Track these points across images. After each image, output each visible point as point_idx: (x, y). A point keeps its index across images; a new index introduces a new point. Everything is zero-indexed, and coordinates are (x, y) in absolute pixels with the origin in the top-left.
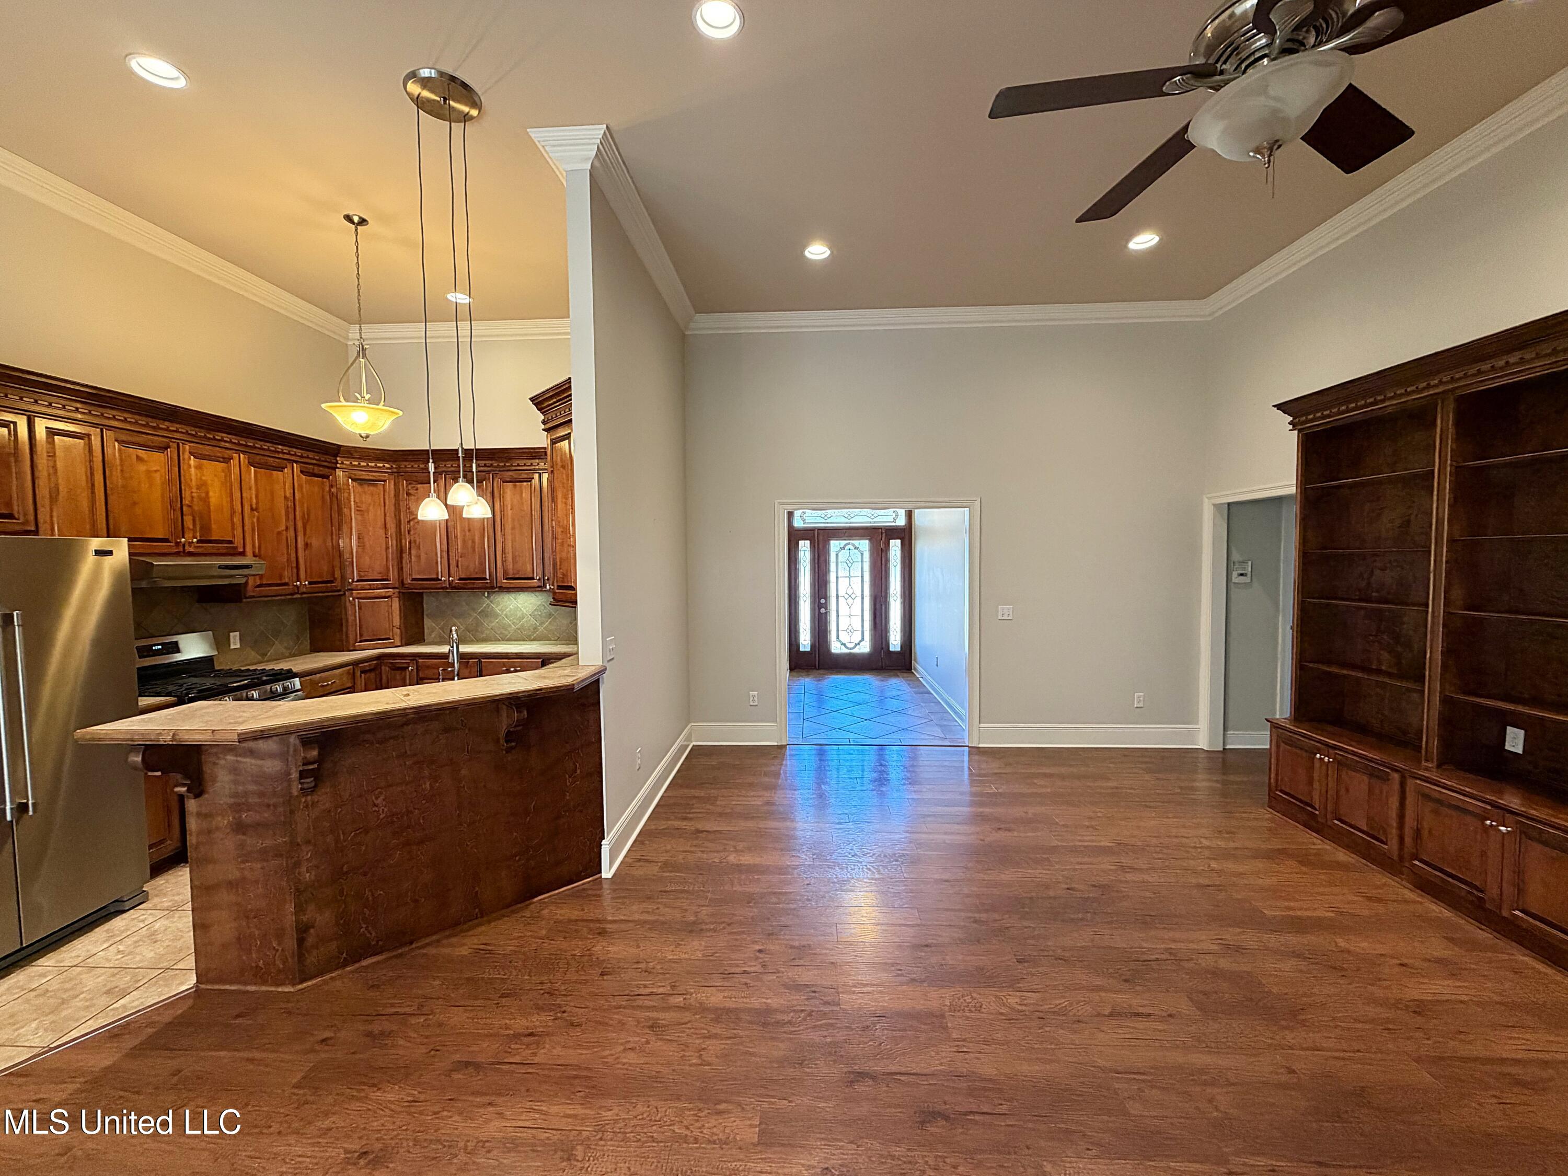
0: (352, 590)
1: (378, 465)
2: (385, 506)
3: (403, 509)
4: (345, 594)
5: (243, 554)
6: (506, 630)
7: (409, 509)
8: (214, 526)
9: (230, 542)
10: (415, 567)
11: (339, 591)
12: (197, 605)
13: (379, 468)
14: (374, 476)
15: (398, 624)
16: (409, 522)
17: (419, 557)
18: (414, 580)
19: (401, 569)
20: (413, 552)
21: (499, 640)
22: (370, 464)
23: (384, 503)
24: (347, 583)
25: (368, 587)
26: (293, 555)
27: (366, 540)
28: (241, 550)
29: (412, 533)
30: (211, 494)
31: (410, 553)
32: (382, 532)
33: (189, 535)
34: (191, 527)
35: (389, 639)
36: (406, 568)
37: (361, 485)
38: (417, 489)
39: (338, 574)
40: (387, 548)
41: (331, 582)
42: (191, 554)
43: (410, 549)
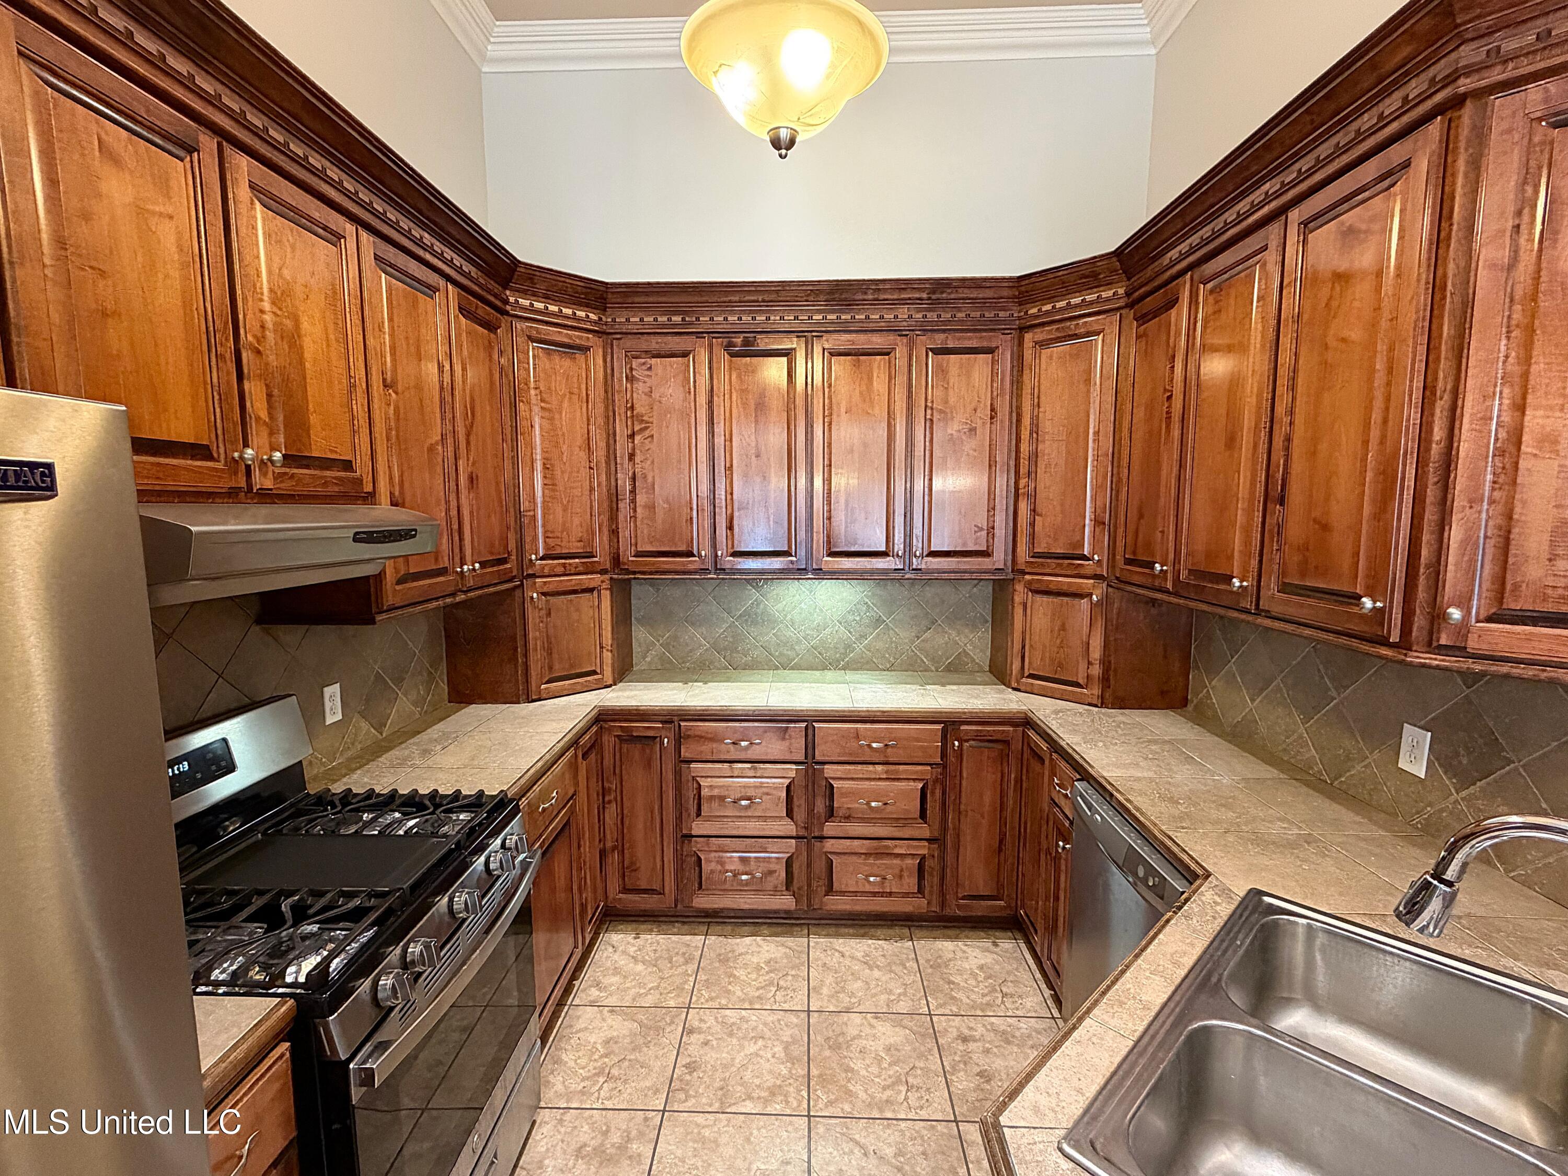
0: (534, 576)
1: (578, 313)
2: (587, 402)
3: (620, 410)
4: (522, 584)
5: (370, 498)
6: (792, 648)
7: (632, 408)
8: (313, 419)
9: (347, 465)
10: (643, 530)
11: (511, 580)
12: (256, 629)
13: (579, 320)
14: (570, 337)
15: (610, 642)
16: (632, 436)
17: (651, 507)
18: (638, 554)
19: (614, 532)
20: (641, 499)
21: (777, 668)
22: (564, 310)
23: (587, 395)
24: (526, 561)
25: (560, 570)
26: (453, 504)
27: (558, 473)
28: (369, 488)
29: (638, 459)
31: (633, 501)
32: (583, 455)
33: (259, 437)
34: (264, 415)
35: (594, 673)
36: (625, 533)
37: (548, 352)
38: (650, 368)
39: (512, 545)
40: (592, 489)
41: (504, 561)
42: (266, 497)
43: (633, 491)
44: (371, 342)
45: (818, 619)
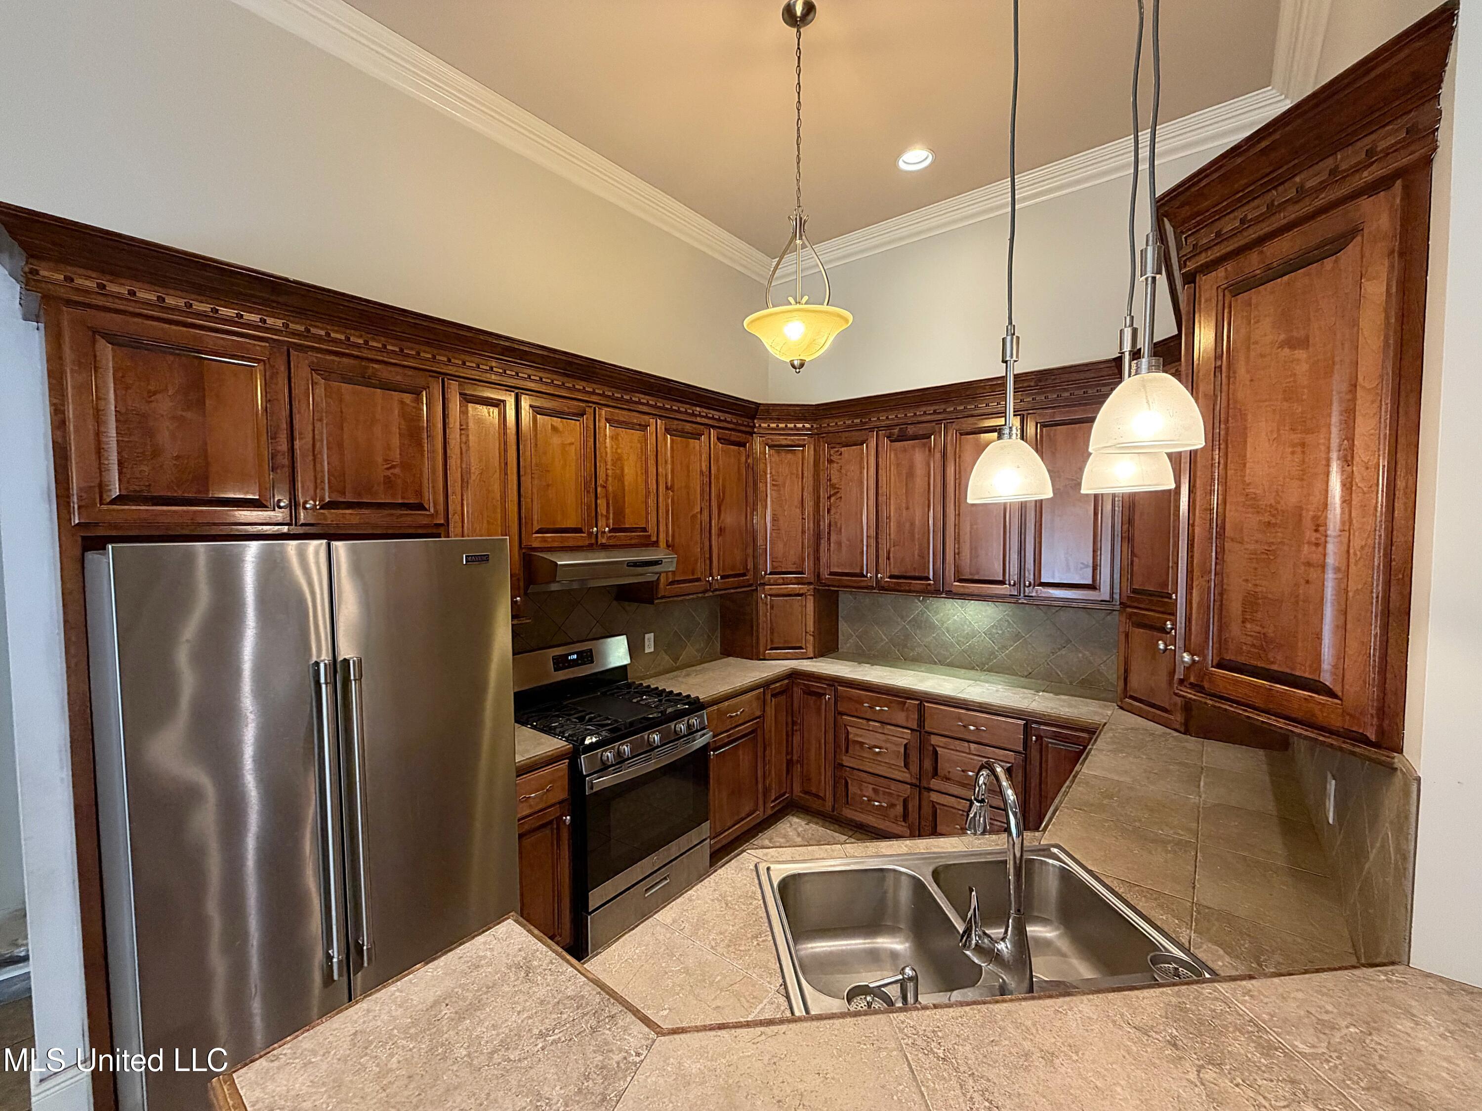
0: (764, 584)
1: (798, 425)
2: (802, 478)
3: (823, 481)
4: (757, 589)
5: (656, 544)
6: (947, 650)
7: (830, 480)
8: (627, 511)
9: (644, 530)
10: (834, 558)
11: (751, 585)
12: (615, 603)
13: (798, 429)
14: (793, 440)
15: (812, 630)
16: (829, 498)
17: (839, 544)
18: (831, 574)
19: (817, 559)
20: (833, 538)
21: (935, 663)
22: (789, 425)
23: (803, 474)
24: (759, 576)
25: (781, 581)
26: (707, 544)
27: (781, 522)
28: (654, 539)
29: (832, 512)
30: (626, 471)
31: (829, 539)
32: (798, 511)
33: (602, 522)
34: (604, 513)
35: (801, 648)
36: (823, 560)
37: (778, 452)
38: (841, 454)
39: (750, 565)
40: (803, 532)
41: (744, 575)
42: (604, 547)
43: (829, 533)
44: (660, 470)
45: (967, 629)
